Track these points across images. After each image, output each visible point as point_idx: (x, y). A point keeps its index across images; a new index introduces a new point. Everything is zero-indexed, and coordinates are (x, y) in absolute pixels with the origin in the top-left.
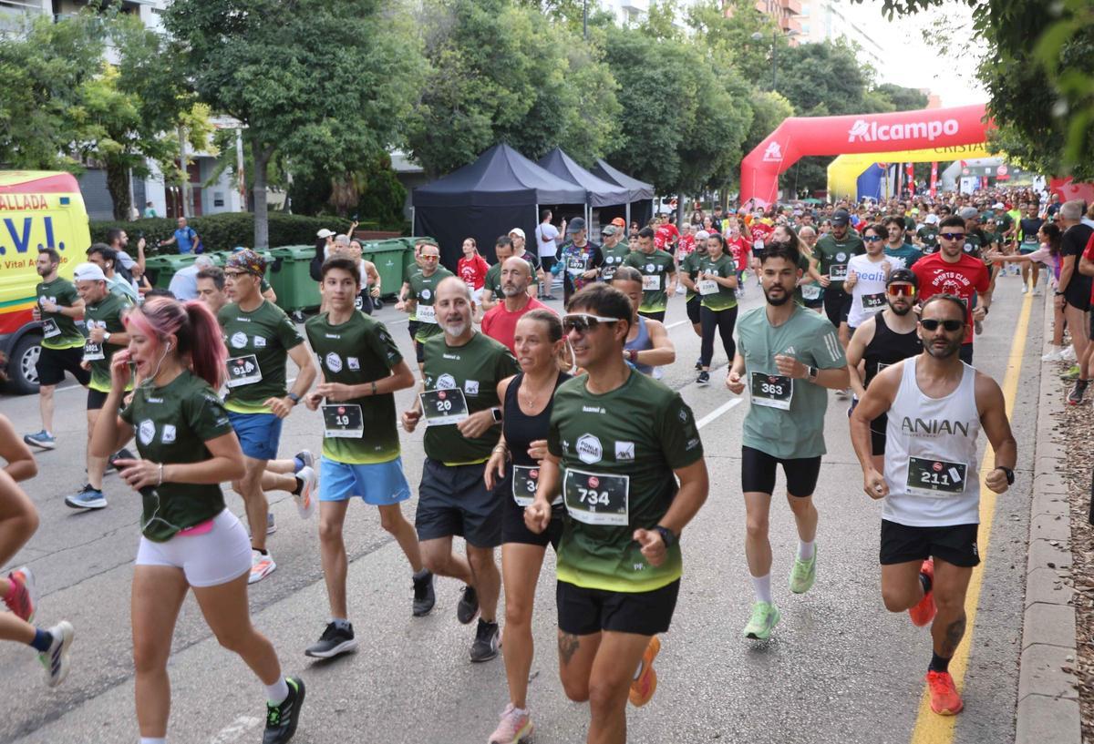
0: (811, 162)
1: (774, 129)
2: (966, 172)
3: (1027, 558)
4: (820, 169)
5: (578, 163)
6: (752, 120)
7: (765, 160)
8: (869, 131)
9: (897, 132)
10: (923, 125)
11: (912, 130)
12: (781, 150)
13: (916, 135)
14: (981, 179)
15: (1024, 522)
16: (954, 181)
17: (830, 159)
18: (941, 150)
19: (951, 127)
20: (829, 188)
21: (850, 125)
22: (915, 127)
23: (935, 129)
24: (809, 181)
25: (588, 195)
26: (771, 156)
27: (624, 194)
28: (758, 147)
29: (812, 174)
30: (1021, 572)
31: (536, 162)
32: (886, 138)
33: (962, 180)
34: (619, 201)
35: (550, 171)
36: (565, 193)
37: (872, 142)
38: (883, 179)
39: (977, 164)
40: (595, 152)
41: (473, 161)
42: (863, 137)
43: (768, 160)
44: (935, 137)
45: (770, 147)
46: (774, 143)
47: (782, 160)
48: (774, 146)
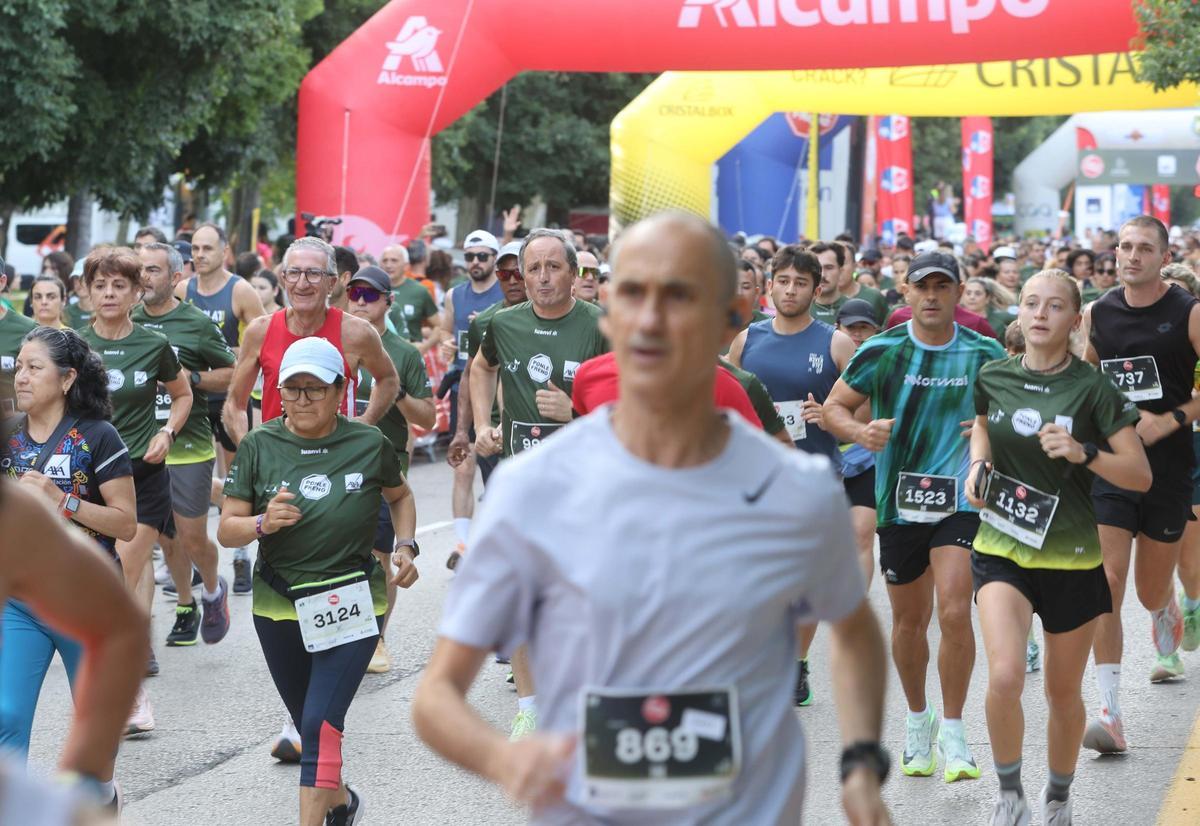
0: (556, 105)
2: (1093, 166)
4: (586, 130)
7: (383, 78)
12: (442, 48)
13: (909, 12)
14: (1145, 192)
16: (1054, 198)
18: (998, 70)
20: (615, 196)
24: (550, 172)
26: (406, 66)
28: (362, 33)
29: (559, 149)
33: (1082, 194)
37: (758, 31)
38: (807, 177)
39: (1131, 144)
42: (727, 11)
43: (396, 80)
44: (972, 24)
45: (402, 36)
46: (417, 21)
47: (443, 81)
48: (415, 31)
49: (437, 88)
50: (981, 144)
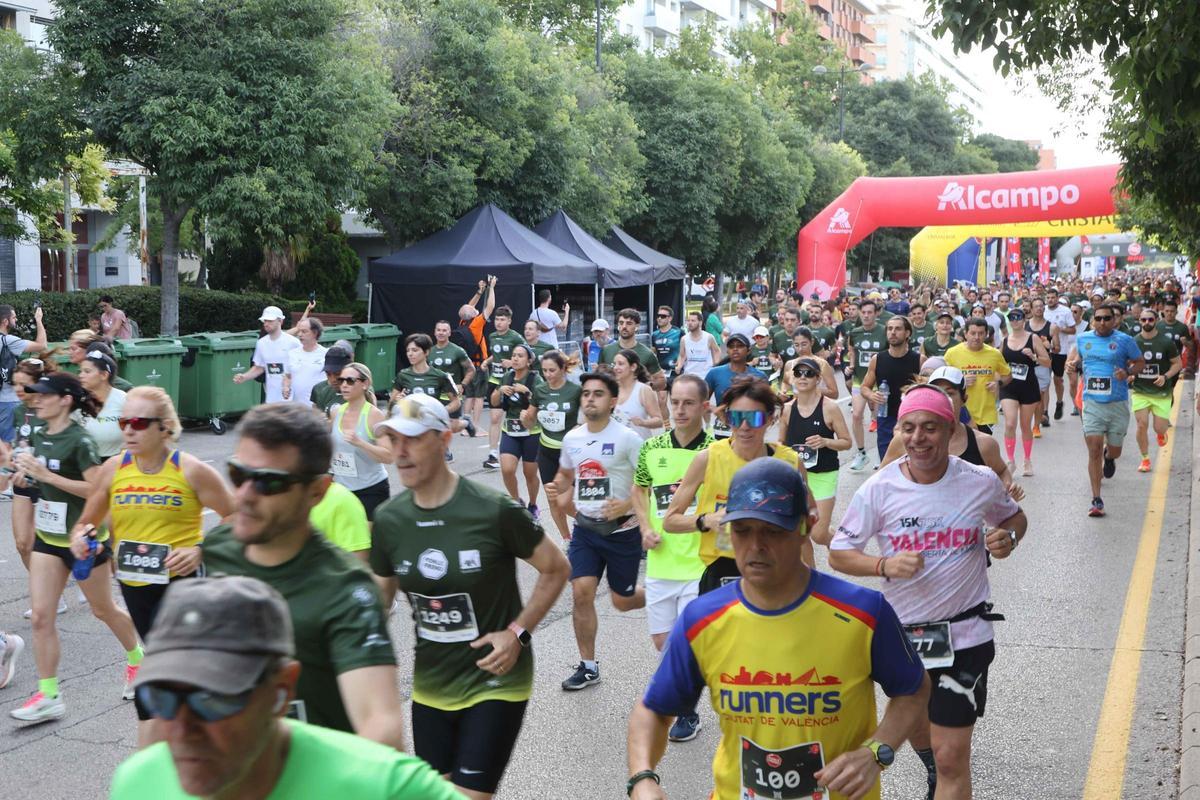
0: (888, 234)
1: (841, 192)
2: (1088, 250)
3: (1179, 771)
4: (899, 243)
5: (587, 231)
6: (812, 178)
7: (829, 231)
8: (965, 196)
9: (1000, 199)
10: (1034, 191)
11: (1019, 197)
12: (850, 220)
13: (1025, 203)
14: (1107, 260)
15: (1174, 723)
16: (1072, 261)
17: (913, 231)
18: (1057, 222)
19: (1070, 194)
20: (911, 269)
21: (940, 189)
22: (1024, 192)
23: (1050, 196)
24: (886, 258)
25: (600, 272)
26: (837, 226)
27: (646, 272)
28: (821, 214)
29: (889, 250)
30: (1172, 790)
31: (532, 229)
32: (988, 206)
33: (1084, 260)
34: (641, 281)
35: (550, 241)
36: (570, 268)
37: (968, 212)
38: (982, 257)
39: (1102, 241)
40: (610, 217)
41: (450, 225)
42: (956, 204)
43: (833, 231)
44: (1049, 207)
45: (836, 215)
46: (841, 210)
47: (851, 232)
48: (841, 214)
49: (848, 234)
50: (1047, 244)
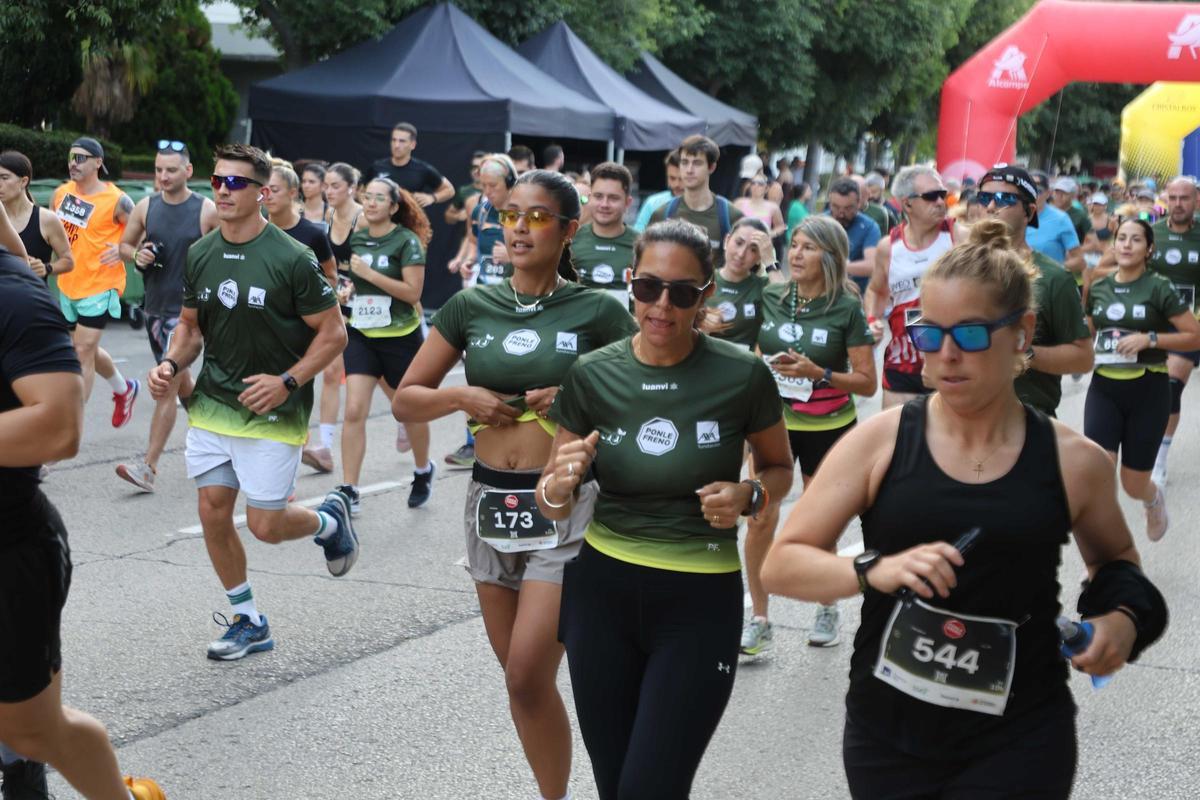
0: (1090, 102)
1: (1015, 22)
4: (1107, 117)
5: (601, 57)
7: (992, 83)
12: (1027, 66)
20: (1123, 156)
21: (1174, 22)
24: (1084, 140)
25: (617, 123)
26: (1005, 75)
27: (692, 129)
28: (980, 56)
29: (1091, 127)
31: (514, 48)
35: (541, 68)
36: (570, 115)
40: (639, 38)
41: (381, 32)
43: (1000, 84)
45: (1003, 58)
46: (1013, 50)
47: (1026, 86)
48: (1012, 56)
49: (1022, 90)
